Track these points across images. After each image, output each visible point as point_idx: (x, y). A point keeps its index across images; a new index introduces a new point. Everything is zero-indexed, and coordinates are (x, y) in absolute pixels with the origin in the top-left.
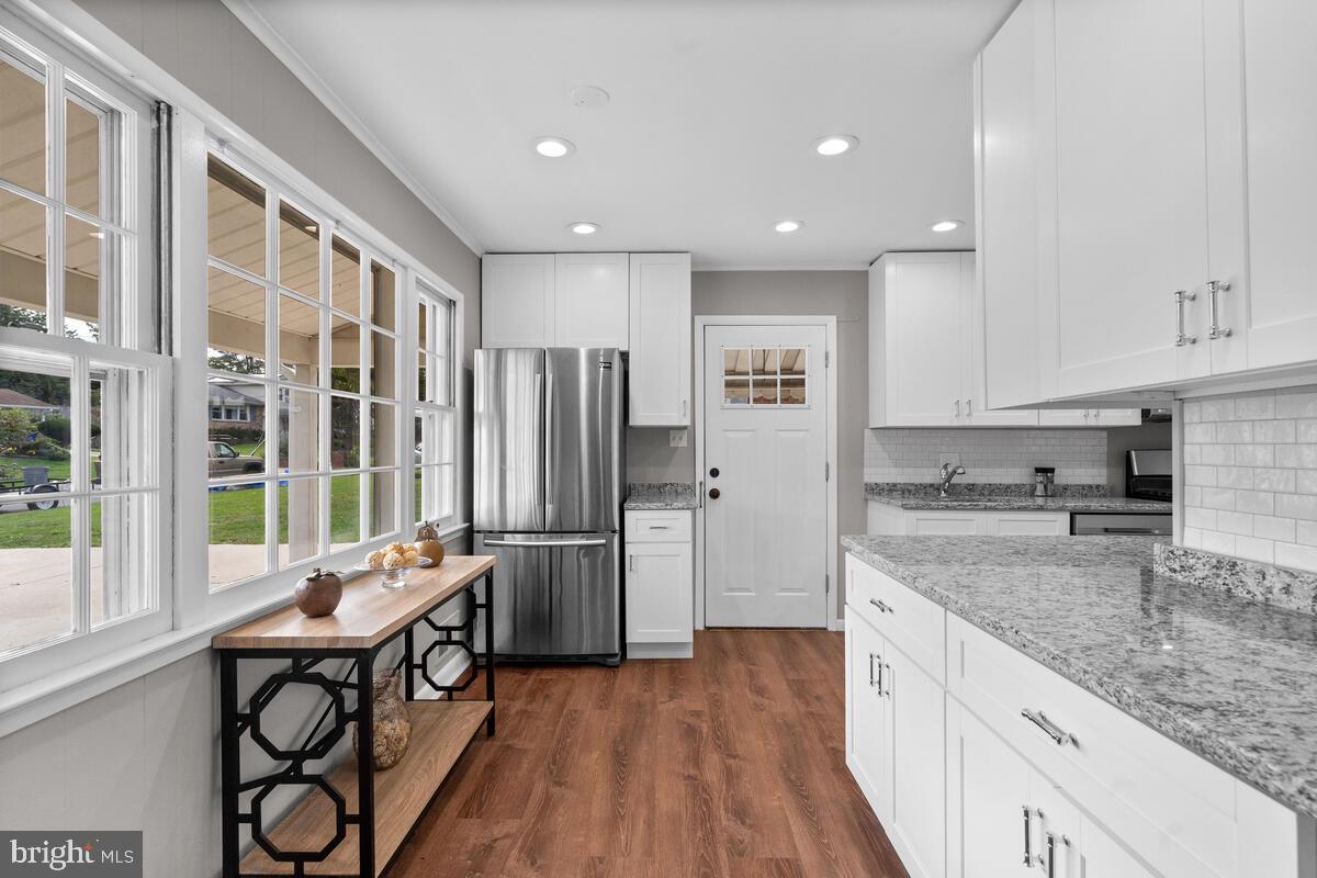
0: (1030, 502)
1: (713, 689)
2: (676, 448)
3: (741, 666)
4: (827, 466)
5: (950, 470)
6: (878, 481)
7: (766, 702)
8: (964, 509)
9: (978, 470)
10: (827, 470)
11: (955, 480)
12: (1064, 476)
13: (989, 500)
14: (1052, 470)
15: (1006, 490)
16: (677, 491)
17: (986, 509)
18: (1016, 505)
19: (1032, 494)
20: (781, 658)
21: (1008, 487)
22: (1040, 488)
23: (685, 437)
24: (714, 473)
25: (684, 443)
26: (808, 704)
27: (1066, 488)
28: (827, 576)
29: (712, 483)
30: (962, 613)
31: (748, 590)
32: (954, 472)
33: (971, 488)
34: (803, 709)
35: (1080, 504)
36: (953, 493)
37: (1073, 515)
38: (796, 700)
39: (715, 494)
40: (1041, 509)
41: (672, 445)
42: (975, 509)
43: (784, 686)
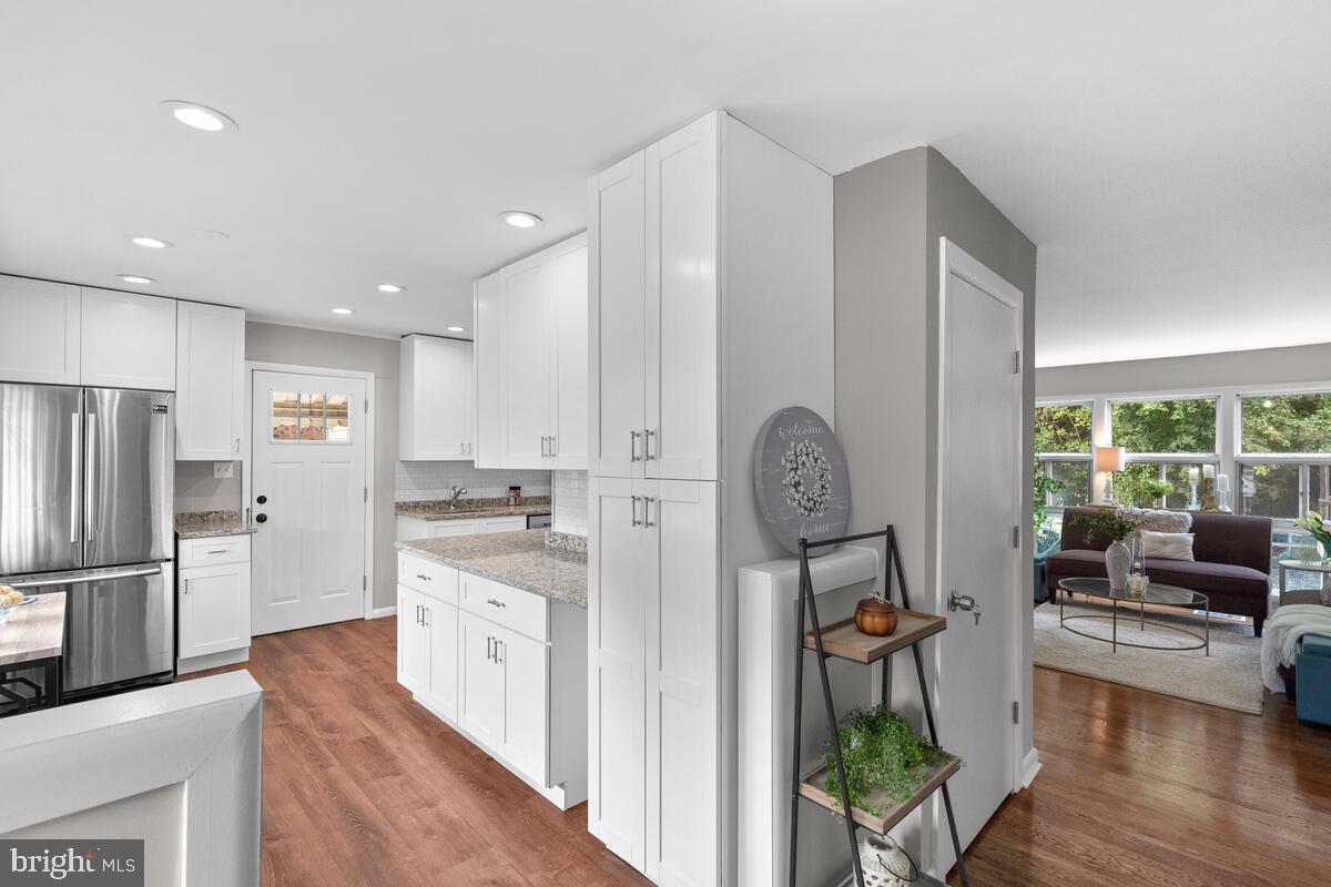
0: (505, 510)
1: (279, 675)
2: (220, 480)
3: (298, 657)
4: (366, 490)
5: (457, 490)
6: (407, 500)
7: (327, 673)
8: (466, 518)
9: (474, 490)
10: (366, 494)
11: (459, 498)
12: (524, 493)
13: (482, 511)
14: (519, 488)
15: (493, 502)
16: (222, 519)
17: (479, 517)
18: (497, 512)
19: (508, 505)
20: (331, 645)
21: (494, 500)
22: (512, 500)
23: (231, 469)
24: (262, 500)
25: (230, 474)
26: (360, 666)
27: (527, 499)
28: (365, 578)
29: (258, 509)
30: (466, 570)
31: (294, 598)
32: (460, 492)
33: (470, 502)
34: (357, 670)
35: (531, 509)
36: (459, 507)
37: (528, 517)
38: (352, 667)
39: (262, 519)
40: (511, 514)
41: (216, 476)
42: (473, 517)
43: (339, 660)
